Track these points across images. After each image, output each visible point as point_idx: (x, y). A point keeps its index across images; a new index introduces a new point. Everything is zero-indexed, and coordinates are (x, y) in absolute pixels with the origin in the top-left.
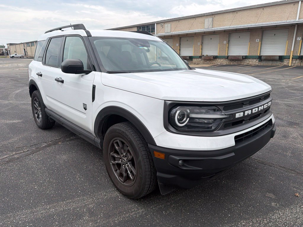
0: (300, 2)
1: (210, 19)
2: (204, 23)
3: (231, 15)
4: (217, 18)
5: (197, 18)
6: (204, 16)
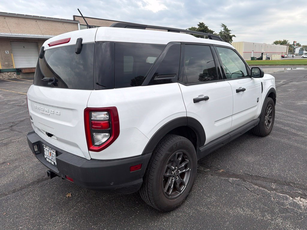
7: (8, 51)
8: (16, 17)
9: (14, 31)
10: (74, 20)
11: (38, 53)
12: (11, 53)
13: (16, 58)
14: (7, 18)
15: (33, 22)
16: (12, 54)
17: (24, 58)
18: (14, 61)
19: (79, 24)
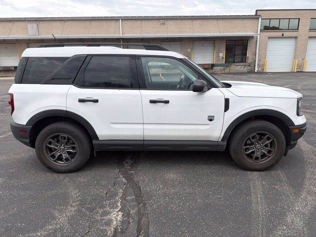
0: (120, 20)
1: (34, 25)
2: (27, 29)
3: (58, 24)
4: (42, 24)
5: (15, 23)
6: (25, 20)
7: (190, 50)
8: (201, 19)
9: (197, 31)
10: (256, 15)
11: (213, 50)
12: (192, 50)
13: (195, 55)
14: (194, 21)
15: (215, 22)
16: (192, 52)
17: (201, 55)
18: (193, 57)
19: (260, 19)
